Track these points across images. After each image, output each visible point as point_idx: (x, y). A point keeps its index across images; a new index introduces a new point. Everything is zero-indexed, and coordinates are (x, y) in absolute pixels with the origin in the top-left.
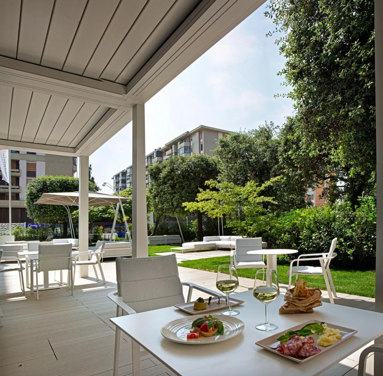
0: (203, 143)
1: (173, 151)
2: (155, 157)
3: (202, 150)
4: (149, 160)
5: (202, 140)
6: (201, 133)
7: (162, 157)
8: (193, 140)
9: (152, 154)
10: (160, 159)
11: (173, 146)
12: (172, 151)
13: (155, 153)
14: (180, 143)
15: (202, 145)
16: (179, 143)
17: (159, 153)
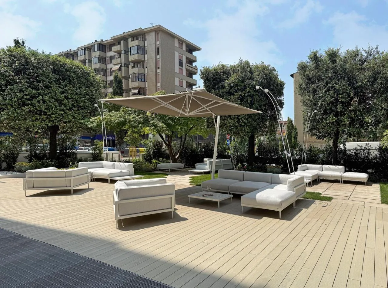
0: (159, 46)
1: (123, 48)
2: (96, 50)
3: (158, 54)
4: (87, 52)
5: (158, 43)
6: (158, 34)
7: (106, 52)
8: (147, 39)
9: (92, 46)
10: (103, 54)
11: (122, 42)
12: (120, 47)
13: (96, 46)
14: (132, 41)
15: (158, 48)
16: (130, 40)
17: (101, 46)
